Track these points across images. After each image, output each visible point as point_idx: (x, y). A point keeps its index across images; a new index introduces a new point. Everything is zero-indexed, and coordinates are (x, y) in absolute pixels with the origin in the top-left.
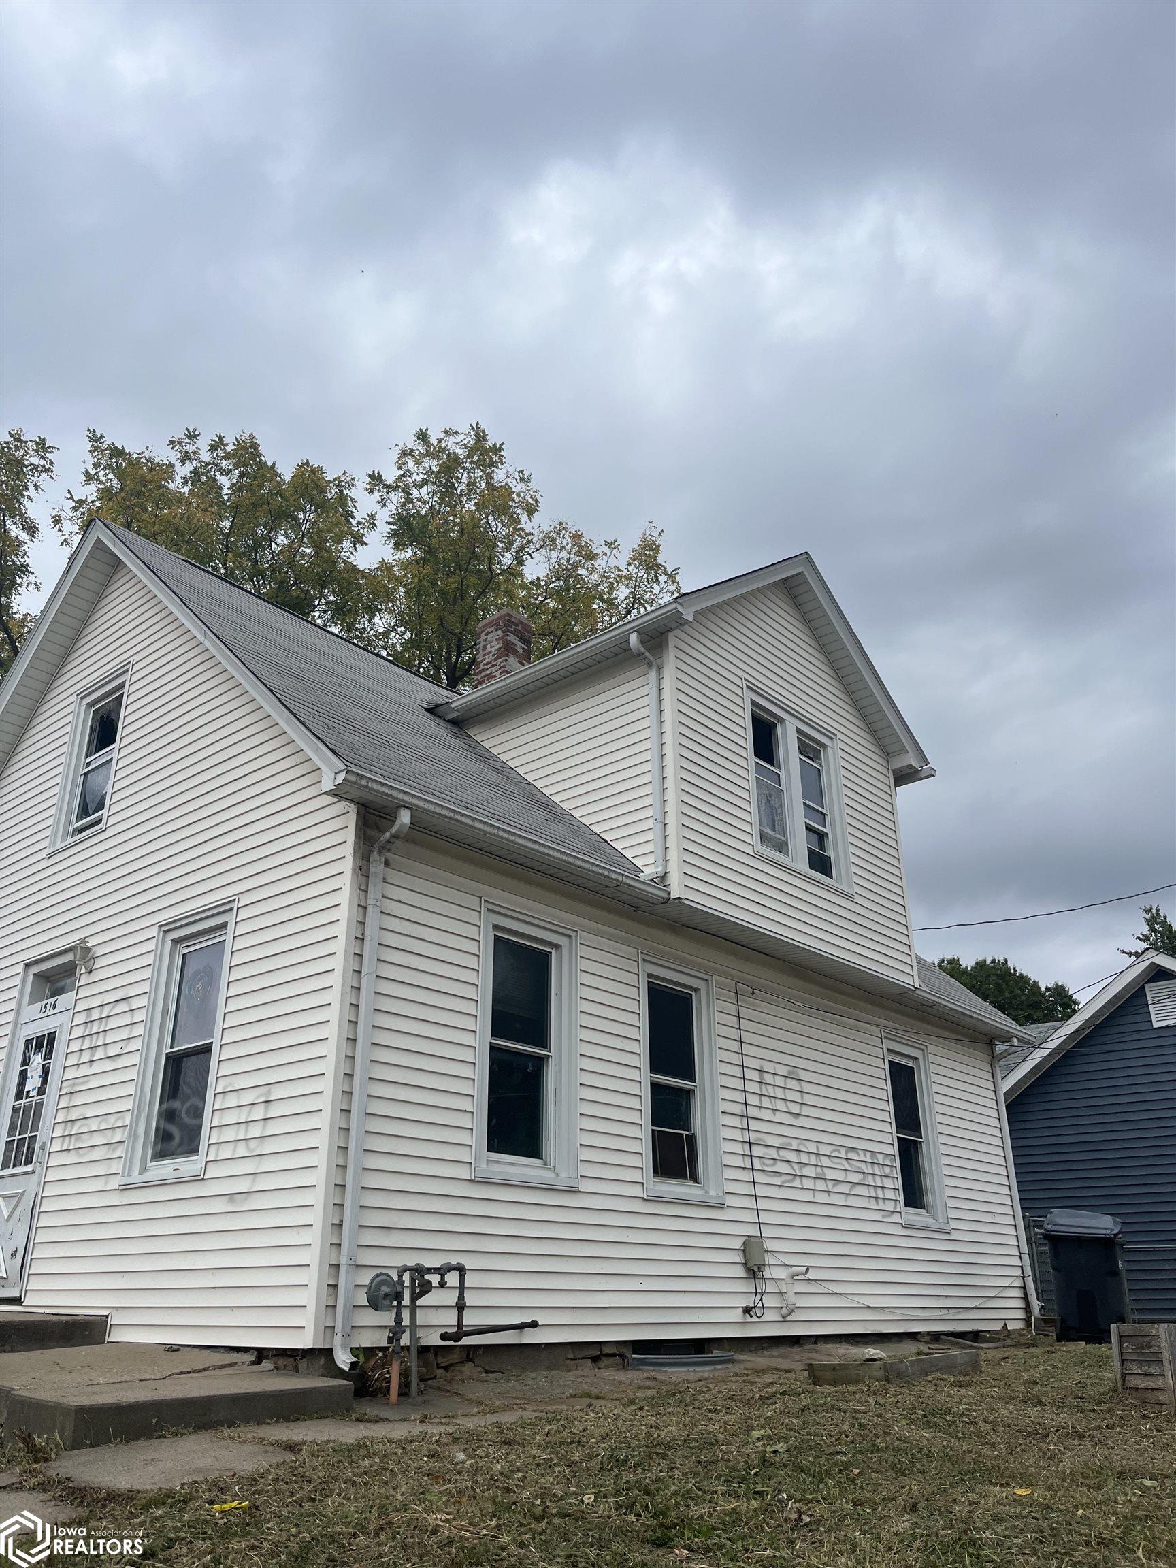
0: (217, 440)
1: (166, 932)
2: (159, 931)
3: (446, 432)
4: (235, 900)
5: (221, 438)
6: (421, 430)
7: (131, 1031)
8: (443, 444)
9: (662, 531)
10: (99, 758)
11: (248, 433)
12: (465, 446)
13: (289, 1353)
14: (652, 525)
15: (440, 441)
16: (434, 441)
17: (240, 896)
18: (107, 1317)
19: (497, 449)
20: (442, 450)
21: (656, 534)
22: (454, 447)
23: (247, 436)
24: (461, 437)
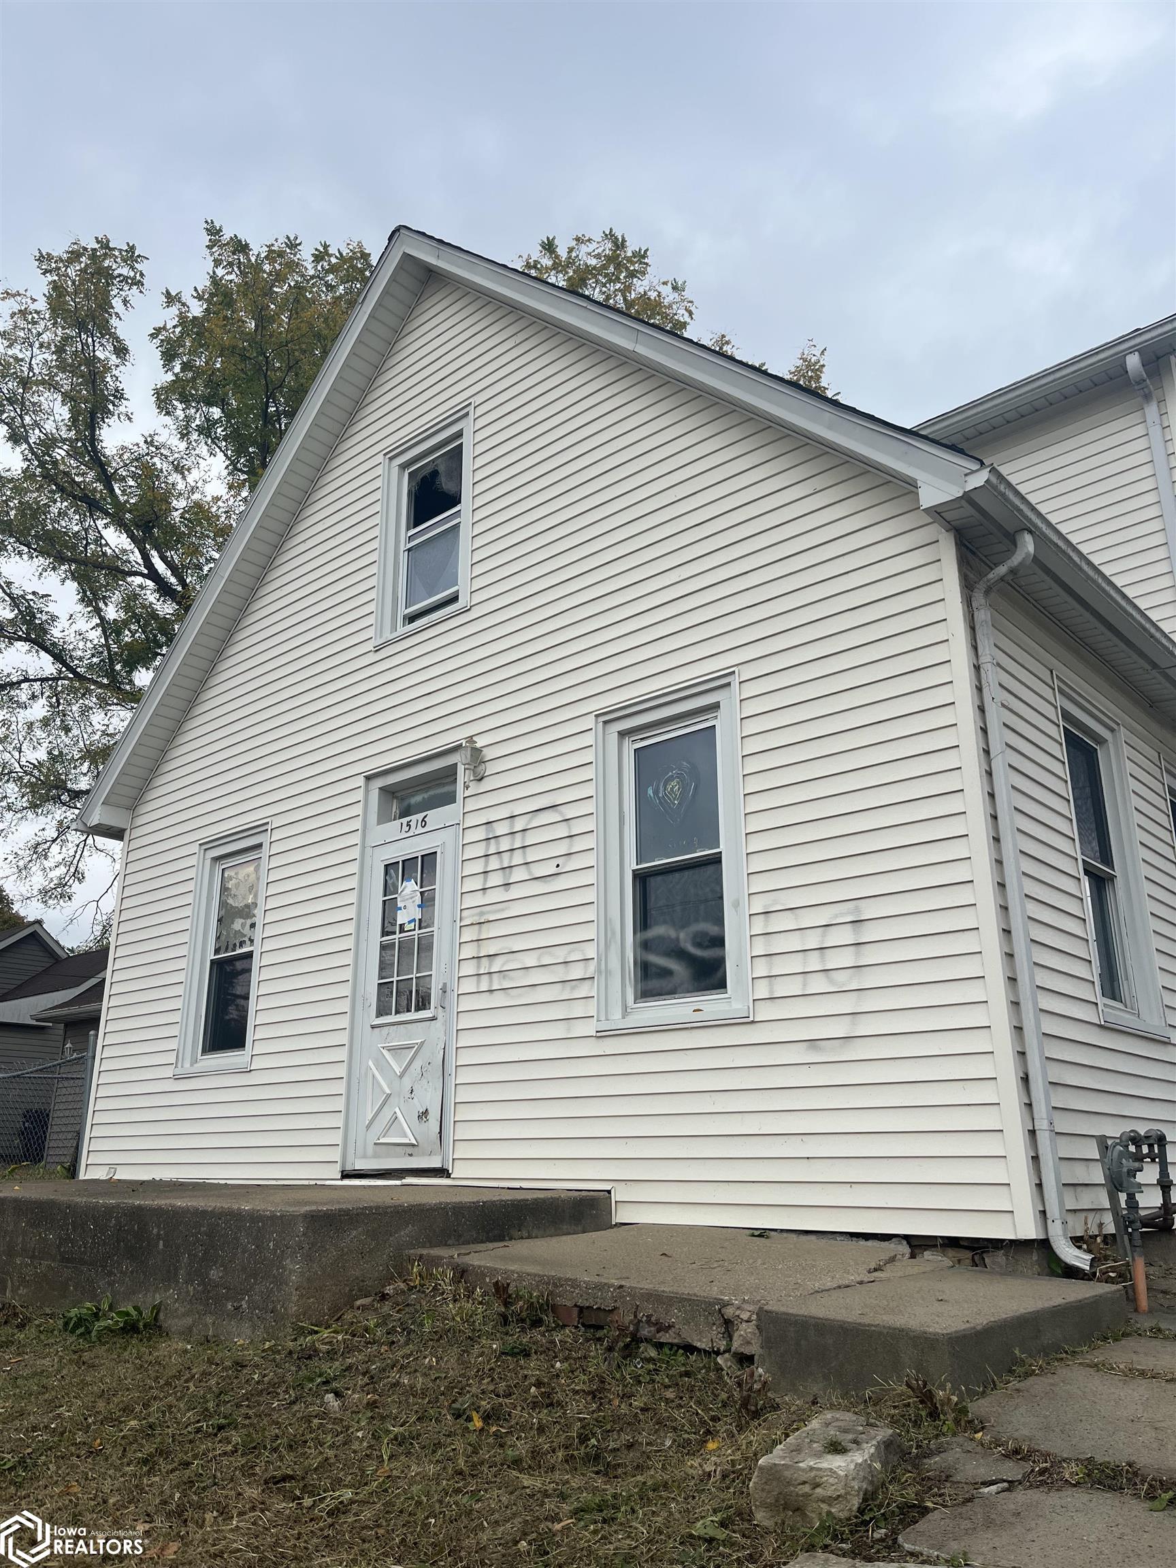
0: (322, 249)
1: (605, 722)
2: (597, 722)
3: (577, 239)
4: (734, 672)
5: (326, 247)
6: (548, 238)
7: (571, 846)
8: (574, 254)
9: (825, 349)
10: (436, 525)
11: (356, 241)
12: (598, 256)
13: (962, 1243)
14: (812, 344)
15: (571, 250)
16: (562, 252)
17: (740, 667)
18: (609, 1192)
19: (641, 256)
20: (570, 262)
21: (818, 353)
22: (585, 258)
23: (355, 245)
24: (594, 245)
